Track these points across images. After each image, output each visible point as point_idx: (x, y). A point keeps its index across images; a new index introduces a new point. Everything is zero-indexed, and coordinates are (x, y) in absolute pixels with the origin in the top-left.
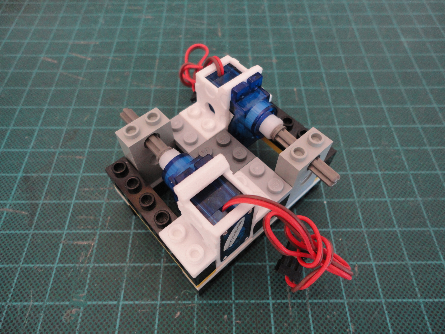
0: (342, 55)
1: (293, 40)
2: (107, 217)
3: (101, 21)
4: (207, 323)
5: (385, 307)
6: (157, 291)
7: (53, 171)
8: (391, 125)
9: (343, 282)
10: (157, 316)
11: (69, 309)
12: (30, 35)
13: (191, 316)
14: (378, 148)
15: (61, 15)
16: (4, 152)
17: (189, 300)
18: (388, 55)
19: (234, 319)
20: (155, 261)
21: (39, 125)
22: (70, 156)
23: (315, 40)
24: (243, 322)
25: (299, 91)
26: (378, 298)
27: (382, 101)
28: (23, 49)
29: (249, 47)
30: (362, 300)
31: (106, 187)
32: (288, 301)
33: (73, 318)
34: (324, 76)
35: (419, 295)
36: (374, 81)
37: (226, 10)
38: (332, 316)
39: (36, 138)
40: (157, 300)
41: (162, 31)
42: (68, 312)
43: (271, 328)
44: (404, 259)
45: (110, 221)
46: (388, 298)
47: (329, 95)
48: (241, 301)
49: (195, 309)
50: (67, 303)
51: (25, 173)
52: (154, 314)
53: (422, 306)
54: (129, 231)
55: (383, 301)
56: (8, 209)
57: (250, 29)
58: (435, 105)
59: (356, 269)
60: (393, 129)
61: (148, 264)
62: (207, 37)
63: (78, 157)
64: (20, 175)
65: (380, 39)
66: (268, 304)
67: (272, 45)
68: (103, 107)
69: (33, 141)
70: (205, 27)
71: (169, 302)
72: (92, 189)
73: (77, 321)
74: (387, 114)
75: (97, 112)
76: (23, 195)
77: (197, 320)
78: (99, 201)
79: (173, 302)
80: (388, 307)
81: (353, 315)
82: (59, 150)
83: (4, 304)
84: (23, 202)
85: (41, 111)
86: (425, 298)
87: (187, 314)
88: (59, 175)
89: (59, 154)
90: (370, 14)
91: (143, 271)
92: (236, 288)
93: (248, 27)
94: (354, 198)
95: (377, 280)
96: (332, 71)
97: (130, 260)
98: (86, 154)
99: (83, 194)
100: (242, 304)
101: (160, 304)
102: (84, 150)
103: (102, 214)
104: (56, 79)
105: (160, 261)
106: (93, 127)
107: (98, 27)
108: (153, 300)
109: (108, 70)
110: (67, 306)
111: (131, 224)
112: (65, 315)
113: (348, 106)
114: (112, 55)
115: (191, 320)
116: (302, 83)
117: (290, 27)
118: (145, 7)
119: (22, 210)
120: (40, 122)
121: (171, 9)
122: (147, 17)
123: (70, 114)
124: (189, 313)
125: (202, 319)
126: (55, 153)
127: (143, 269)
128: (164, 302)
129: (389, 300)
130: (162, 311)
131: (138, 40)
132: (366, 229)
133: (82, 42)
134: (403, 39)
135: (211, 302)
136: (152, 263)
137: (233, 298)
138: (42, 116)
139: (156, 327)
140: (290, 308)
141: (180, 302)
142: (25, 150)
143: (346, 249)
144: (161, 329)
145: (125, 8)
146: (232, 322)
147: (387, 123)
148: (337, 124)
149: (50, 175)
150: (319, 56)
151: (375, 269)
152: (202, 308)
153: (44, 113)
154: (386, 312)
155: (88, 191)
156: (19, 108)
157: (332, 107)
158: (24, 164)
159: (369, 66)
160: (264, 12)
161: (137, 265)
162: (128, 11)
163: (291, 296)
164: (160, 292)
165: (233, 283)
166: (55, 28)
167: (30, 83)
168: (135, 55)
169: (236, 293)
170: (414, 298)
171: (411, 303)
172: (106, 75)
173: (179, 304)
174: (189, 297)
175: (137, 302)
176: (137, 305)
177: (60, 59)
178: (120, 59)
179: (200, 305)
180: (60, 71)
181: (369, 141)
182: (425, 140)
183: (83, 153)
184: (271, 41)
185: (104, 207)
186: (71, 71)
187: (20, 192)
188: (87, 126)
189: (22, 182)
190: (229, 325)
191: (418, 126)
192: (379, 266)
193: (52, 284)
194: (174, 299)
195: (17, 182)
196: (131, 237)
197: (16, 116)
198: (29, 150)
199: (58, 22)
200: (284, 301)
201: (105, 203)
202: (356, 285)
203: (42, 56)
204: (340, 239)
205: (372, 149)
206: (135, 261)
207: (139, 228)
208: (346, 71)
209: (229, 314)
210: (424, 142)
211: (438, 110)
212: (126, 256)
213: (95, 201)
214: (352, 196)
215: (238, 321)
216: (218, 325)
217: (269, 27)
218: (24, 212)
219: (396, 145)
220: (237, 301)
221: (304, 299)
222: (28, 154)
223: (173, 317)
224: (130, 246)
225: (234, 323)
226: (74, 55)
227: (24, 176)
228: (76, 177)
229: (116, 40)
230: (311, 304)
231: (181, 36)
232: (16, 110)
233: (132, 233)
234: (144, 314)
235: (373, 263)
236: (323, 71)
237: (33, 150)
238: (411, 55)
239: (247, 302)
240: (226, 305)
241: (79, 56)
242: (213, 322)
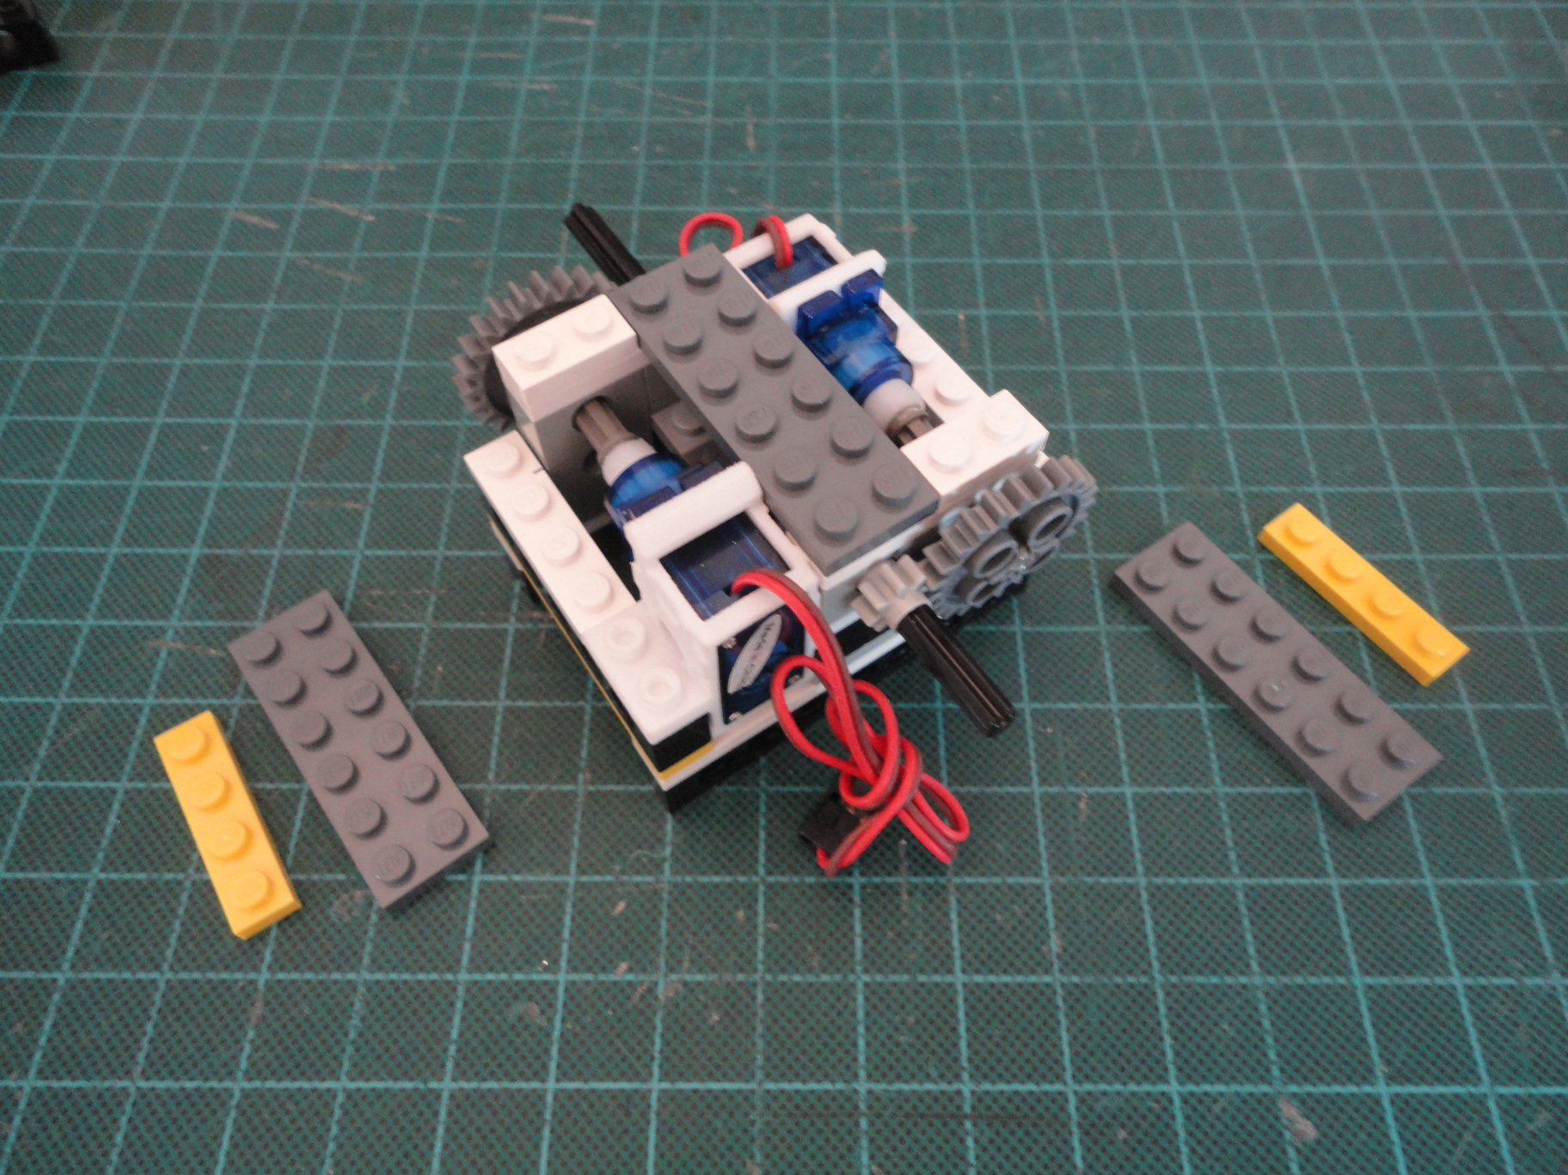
0: (1106, 213)
1: (967, 165)
2: (435, 668)
3: (400, 96)
4: (694, 927)
5: (1145, 895)
6: (567, 853)
7: (285, 543)
8: (1223, 423)
9: (1045, 835)
10: (569, 908)
11: (346, 891)
12: (193, 139)
13: (655, 913)
14: (1177, 489)
15: (278, 77)
16: (148, 488)
17: (650, 873)
18: (1241, 212)
19: (761, 919)
20: (561, 780)
21: (238, 413)
22: (329, 502)
23: (1032, 165)
24: (783, 928)
25: (973, 321)
26: (1129, 875)
27: (1206, 353)
28: (174, 185)
29: (837, 186)
30: (1090, 880)
31: (430, 588)
32: (900, 880)
33: (356, 913)
34: (1049, 276)
35: (1235, 870)
36: (1192, 294)
37: (773, 66)
38: (1008, 915)
39: (233, 450)
40: (568, 873)
41: (579, 132)
42: (345, 897)
43: (852, 942)
44: (1212, 782)
45: (444, 678)
46: (1156, 875)
47: (1057, 334)
48: (783, 879)
49: (665, 896)
50: (341, 877)
51: (209, 547)
52: (561, 906)
53: (1240, 896)
54: (493, 703)
55: (1143, 881)
56: (169, 642)
57: (843, 128)
58: (1357, 369)
59: (1082, 805)
60: (1226, 435)
61: (543, 787)
62: (715, 153)
63: (350, 505)
64: (195, 552)
65: (1225, 164)
66: (850, 886)
67: (903, 179)
68: (414, 364)
69: (224, 458)
70: (707, 119)
71: (597, 878)
72: (392, 593)
73: (368, 918)
74: (1215, 391)
75: (398, 377)
76: (209, 608)
77: (668, 920)
78: (412, 625)
79: (609, 878)
80: (1152, 895)
81: (1061, 915)
82: (294, 487)
83: (181, 876)
84: (210, 623)
85: (239, 372)
86: (1249, 876)
87: (642, 906)
88: (300, 552)
89: (298, 496)
90: (1204, 80)
91: (532, 803)
92: (769, 847)
93: (836, 121)
94: (1097, 622)
95: (1134, 831)
96: (1072, 262)
97: (497, 776)
98: (371, 498)
99: (369, 604)
100: (784, 886)
101: (577, 883)
102: (366, 485)
103: (421, 659)
104: (278, 278)
105: (574, 779)
106: (389, 421)
107: (391, 118)
108: (557, 872)
109: (424, 253)
110: (340, 884)
111: (498, 684)
112: (337, 903)
113: (1109, 368)
114: (435, 205)
115: (654, 920)
116: (982, 299)
117: (962, 123)
118: (531, 51)
119: (209, 644)
120: (240, 403)
121: (607, 62)
122: (536, 87)
123: (322, 383)
124: (648, 905)
125: (681, 920)
126: (285, 493)
127: (531, 797)
128: (584, 879)
129: (1158, 881)
130: (581, 899)
131: (508, 161)
132: (1121, 705)
133: (346, 165)
134: (1292, 165)
135: (704, 879)
136: (555, 783)
137: (762, 871)
138: (245, 389)
139: (566, 934)
140: (905, 897)
141: (625, 878)
142: (205, 484)
143: (1061, 754)
144: (579, 939)
145: (468, 55)
146: (755, 927)
147: (1214, 420)
148: (1070, 417)
149: (276, 552)
150: (1039, 212)
151: (1130, 805)
152: (683, 893)
153: (247, 380)
154: (1147, 908)
155: (381, 598)
156: (178, 362)
157: (1062, 368)
158: (205, 523)
159: (1181, 247)
160: (886, 72)
161: (514, 787)
162: (478, 66)
163: (910, 868)
164: (574, 854)
165: (762, 835)
166: (264, 119)
167: (203, 289)
168: (501, 205)
169: (769, 860)
170: (1223, 875)
171: (1212, 888)
172: (420, 269)
173: (622, 884)
174: (650, 867)
175: (516, 878)
176: (516, 884)
177: (284, 218)
178: (458, 220)
179: (675, 885)
180: (288, 254)
181: (1156, 469)
182: (1312, 469)
183: (363, 493)
184: (901, 165)
185: (425, 639)
186: (318, 254)
187: (199, 596)
188: (371, 417)
189: (202, 571)
190: (749, 934)
191: (1300, 426)
192: (1144, 798)
193: (300, 832)
194: (610, 872)
195: (189, 571)
196: (499, 718)
197: (170, 386)
198: (215, 485)
199: (271, 100)
200: (890, 880)
201: (427, 630)
202: (1078, 842)
203: (233, 208)
204: (1049, 730)
205: (1160, 490)
206: (510, 779)
207: (521, 696)
208: (1114, 262)
209: (750, 907)
210: (1309, 472)
211: (1361, 381)
212: (487, 766)
213: (400, 625)
214: (1092, 619)
215: (774, 926)
216: (722, 934)
217: (899, 122)
218: (213, 652)
219: (1229, 481)
220: (771, 879)
221: (943, 874)
222: (213, 495)
223: (607, 913)
224: (496, 740)
225: (761, 929)
226: (324, 204)
227: (206, 557)
228: (348, 560)
229: (447, 160)
230: (958, 888)
231: (635, 148)
232: (169, 368)
233: (500, 709)
234: (534, 905)
235: (1128, 791)
236: (1046, 260)
237: (227, 484)
238: (1308, 213)
239: (796, 879)
240: (743, 886)
241: (337, 206)
242: (708, 927)
